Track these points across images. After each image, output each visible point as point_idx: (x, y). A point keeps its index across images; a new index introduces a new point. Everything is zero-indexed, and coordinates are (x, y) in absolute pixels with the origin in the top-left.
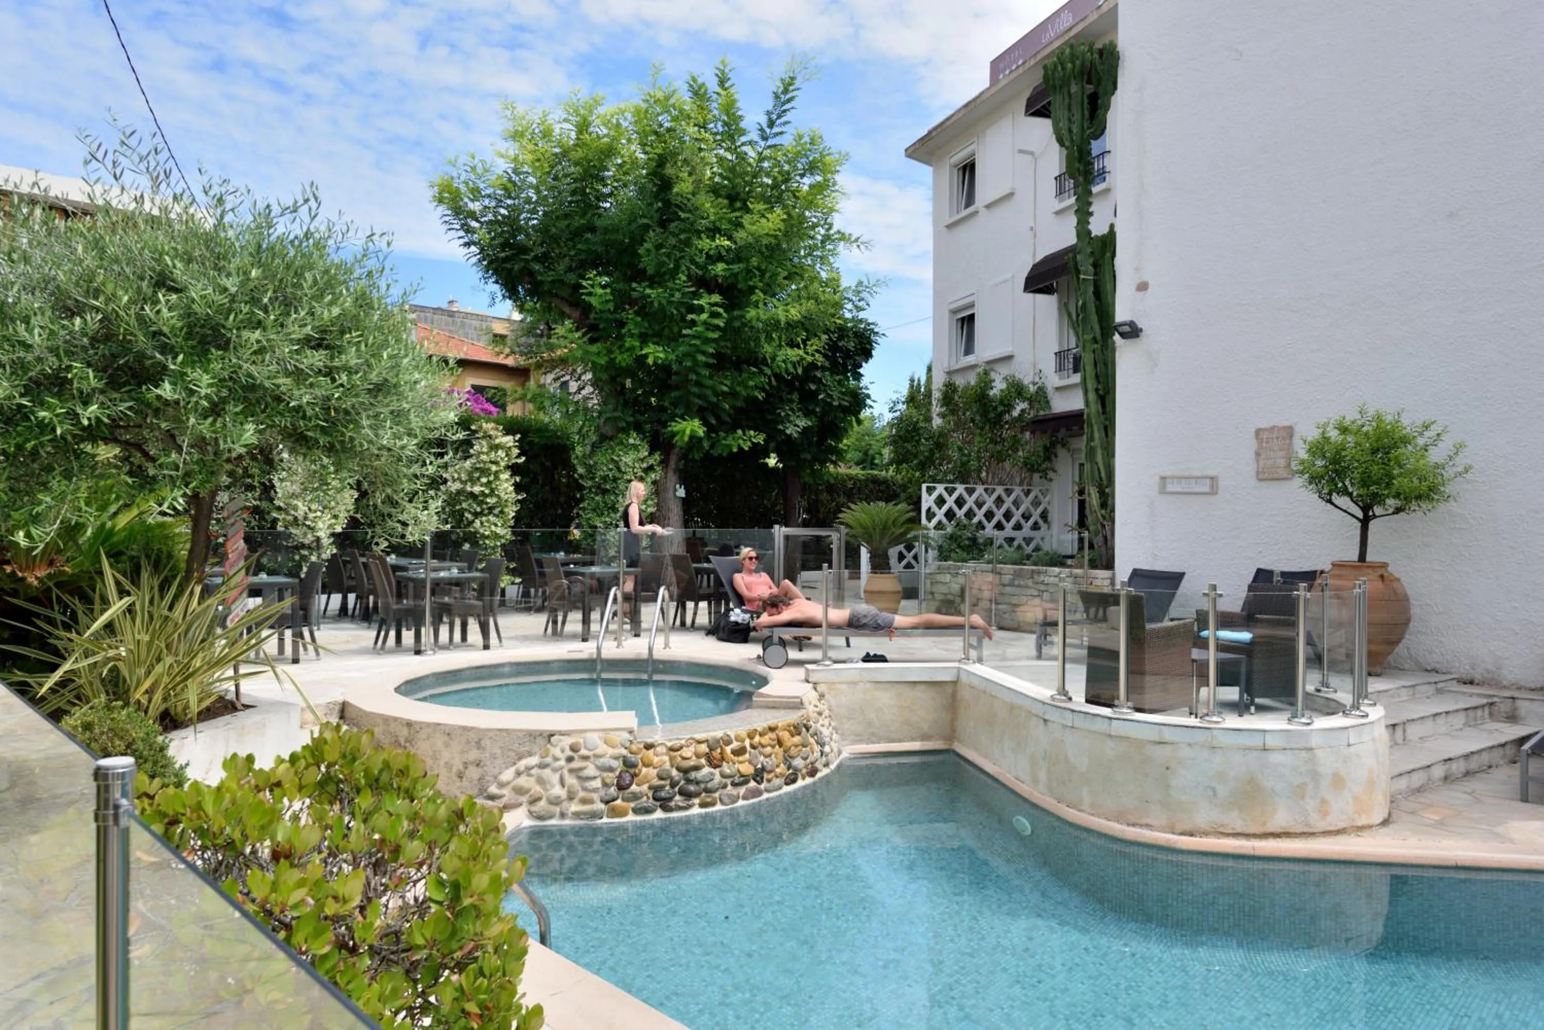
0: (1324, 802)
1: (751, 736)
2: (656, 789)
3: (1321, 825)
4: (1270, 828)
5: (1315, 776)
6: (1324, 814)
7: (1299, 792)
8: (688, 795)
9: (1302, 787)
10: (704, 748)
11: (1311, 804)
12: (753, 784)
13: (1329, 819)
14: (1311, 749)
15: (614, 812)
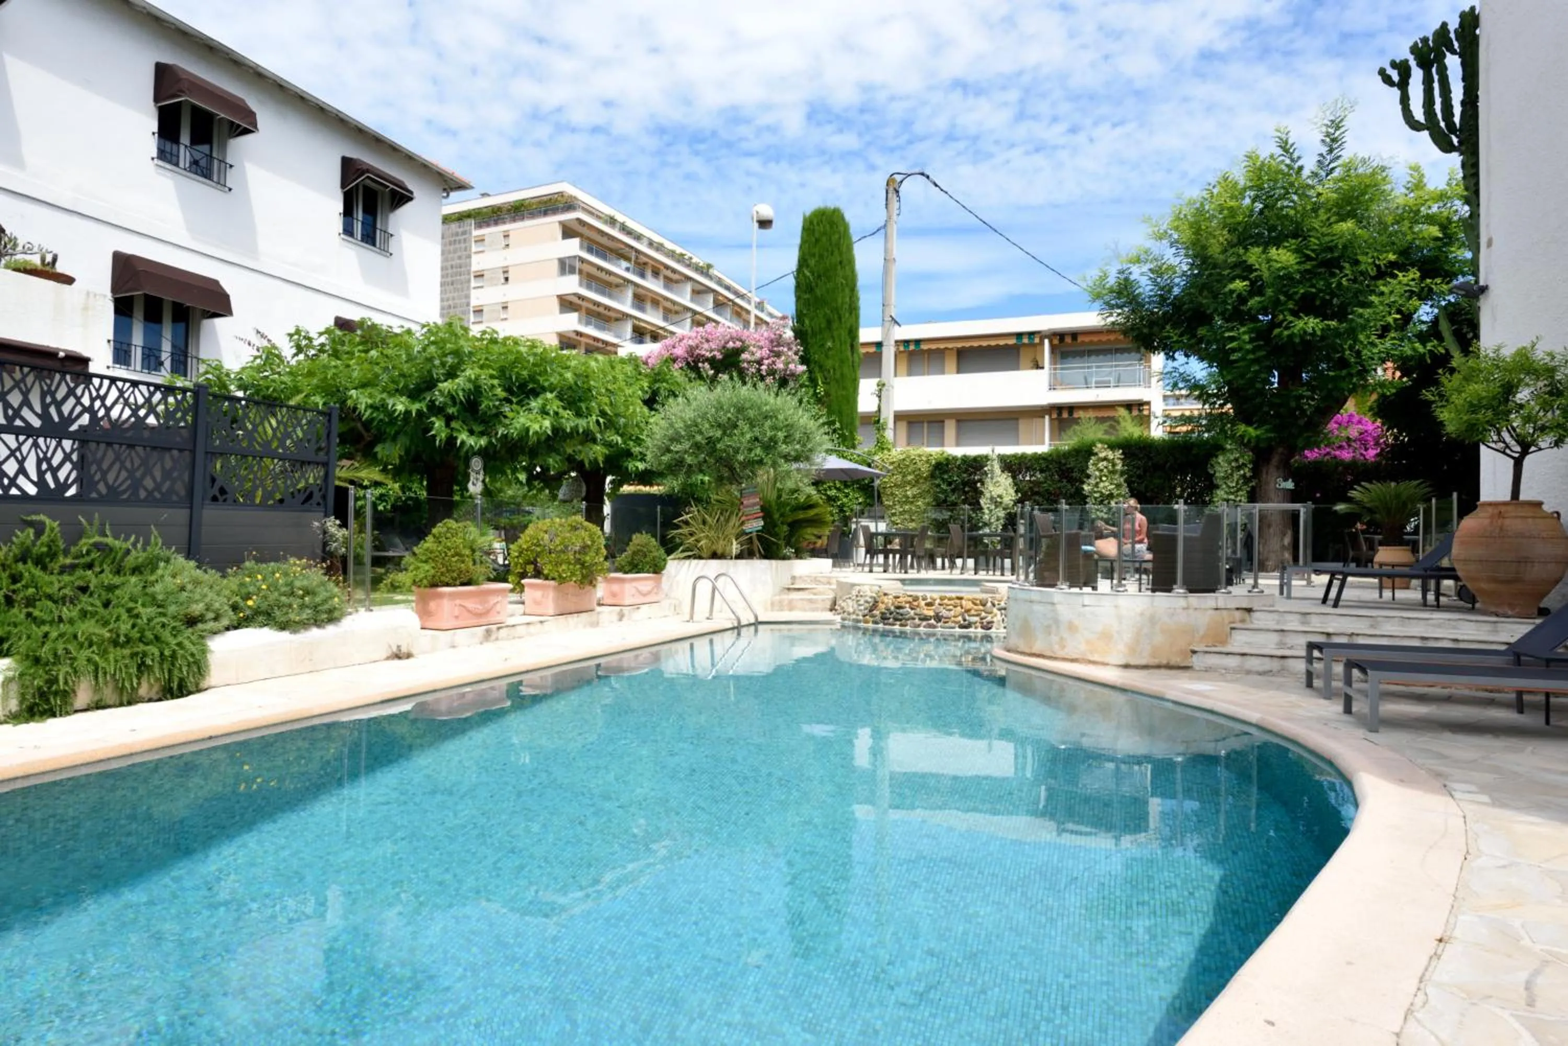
0: (1062, 639)
1: (942, 599)
2: (882, 613)
3: (1061, 654)
4: (1034, 651)
5: (1057, 621)
6: (1063, 647)
7: (1048, 630)
8: (896, 619)
9: (1049, 627)
10: (910, 599)
11: (1054, 638)
12: (932, 621)
13: (1066, 650)
14: (1053, 604)
15: (866, 622)
